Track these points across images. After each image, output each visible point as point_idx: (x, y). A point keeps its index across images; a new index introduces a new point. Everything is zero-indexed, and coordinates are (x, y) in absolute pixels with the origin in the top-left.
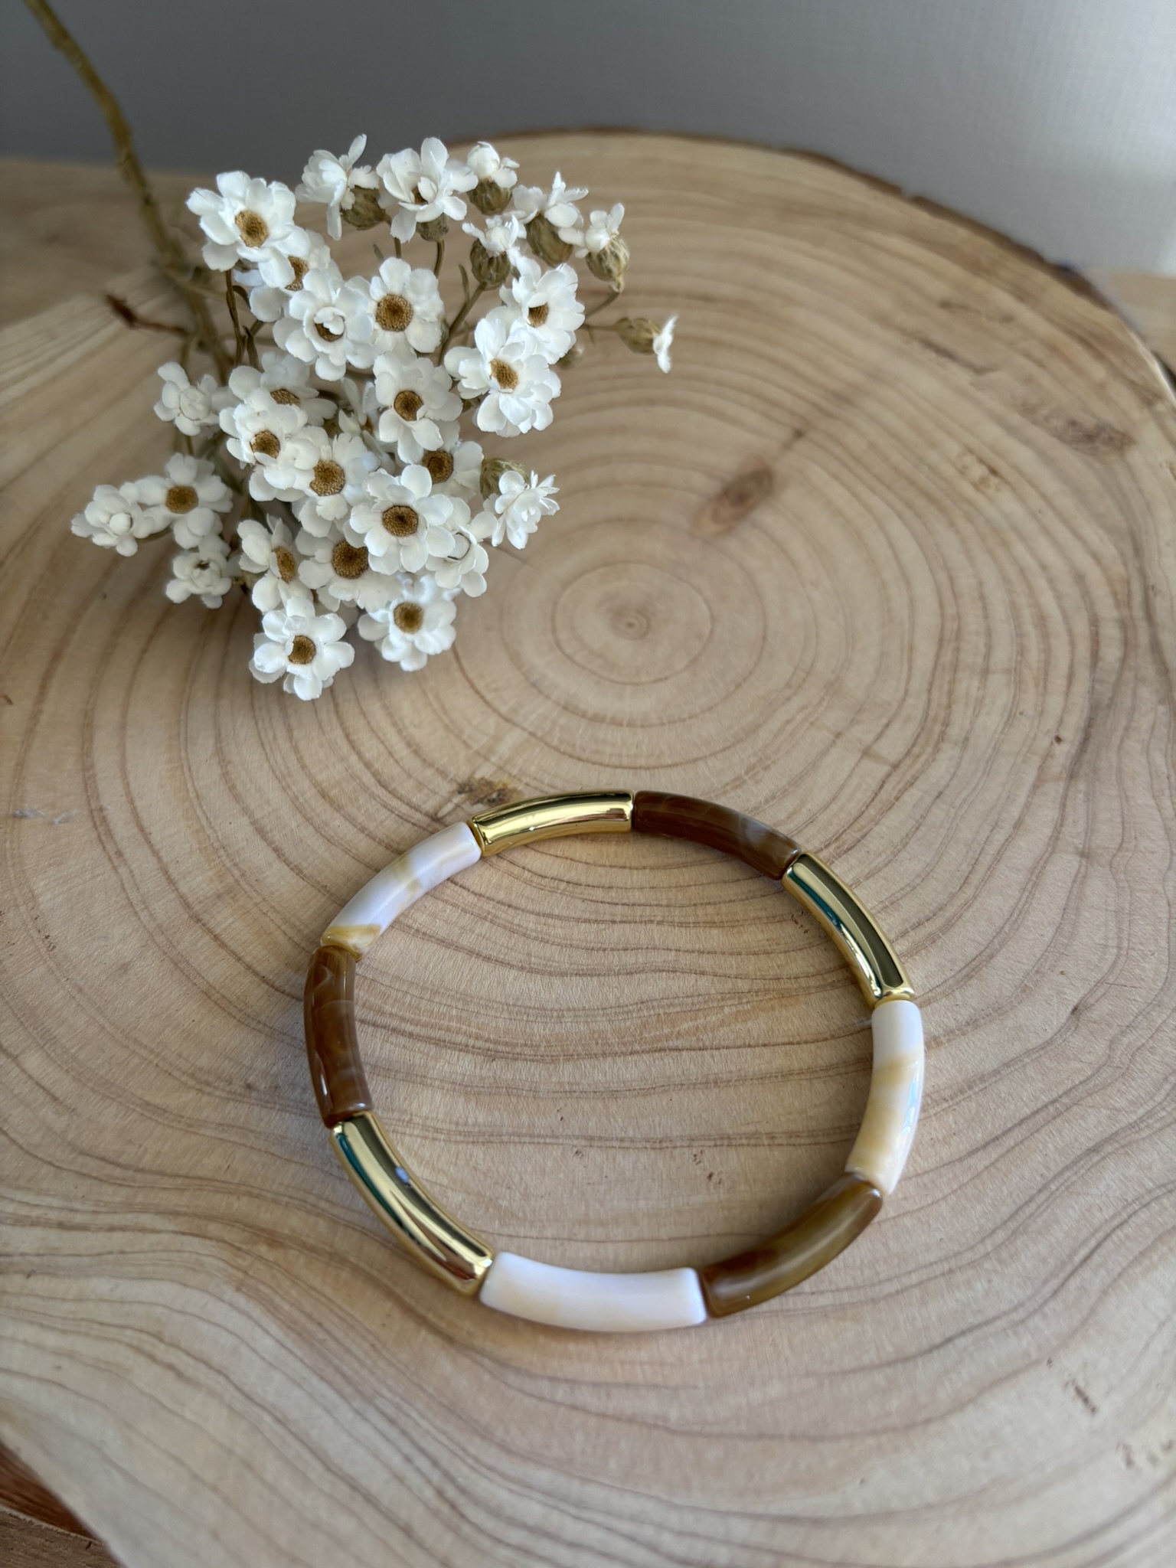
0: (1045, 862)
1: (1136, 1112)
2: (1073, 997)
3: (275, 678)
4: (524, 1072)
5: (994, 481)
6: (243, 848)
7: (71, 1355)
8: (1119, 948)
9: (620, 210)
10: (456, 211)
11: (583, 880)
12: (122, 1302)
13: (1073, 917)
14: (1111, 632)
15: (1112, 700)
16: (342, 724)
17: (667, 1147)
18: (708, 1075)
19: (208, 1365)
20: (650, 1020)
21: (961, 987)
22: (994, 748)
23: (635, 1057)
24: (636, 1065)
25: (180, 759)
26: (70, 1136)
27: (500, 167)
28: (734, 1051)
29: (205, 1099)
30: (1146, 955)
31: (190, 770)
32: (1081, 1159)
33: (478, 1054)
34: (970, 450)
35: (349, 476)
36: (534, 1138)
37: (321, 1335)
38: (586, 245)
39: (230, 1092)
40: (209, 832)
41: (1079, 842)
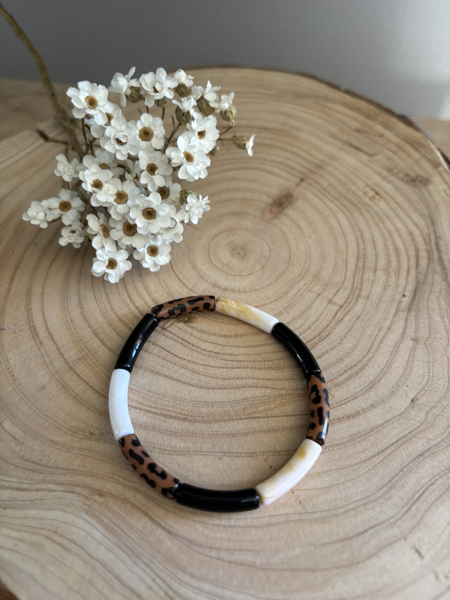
0: (400, 343)
1: (437, 440)
2: (412, 396)
3: (101, 275)
4: (198, 427)
5: (377, 197)
6: (89, 341)
7: (22, 540)
8: (429, 376)
9: (233, 95)
10: (169, 95)
11: (221, 352)
12: (42, 519)
13: (411, 364)
14: (423, 254)
15: (424, 280)
16: (127, 292)
17: (254, 456)
18: (270, 427)
19: (75, 543)
20: (247, 406)
21: (368, 392)
22: (379, 299)
23: (242, 421)
24: (242, 423)
25: (65, 306)
26: (21, 454)
27: (186, 79)
28: (280, 418)
29: (74, 438)
30: (440, 379)
31: (68, 311)
32: (416, 459)
33: (180, 420)
34: (368, 186)
35: (130, 197)
36: (203, 453)
37: (120, 531)
38: (220, 108)
39: (84, 436)
40: (76, 334)
41: (412, 335)
